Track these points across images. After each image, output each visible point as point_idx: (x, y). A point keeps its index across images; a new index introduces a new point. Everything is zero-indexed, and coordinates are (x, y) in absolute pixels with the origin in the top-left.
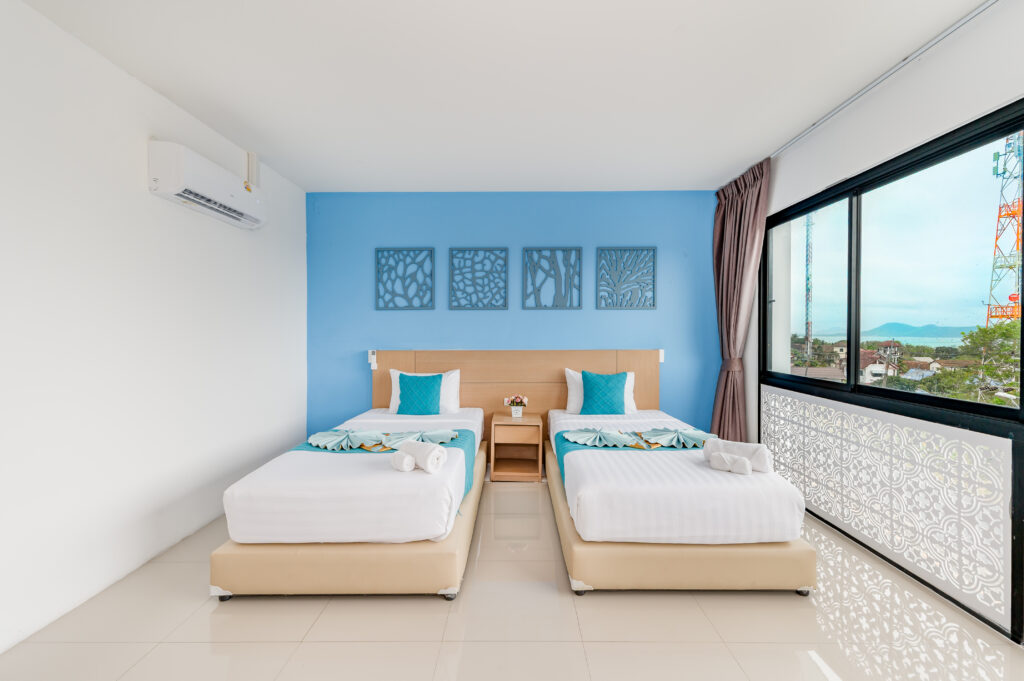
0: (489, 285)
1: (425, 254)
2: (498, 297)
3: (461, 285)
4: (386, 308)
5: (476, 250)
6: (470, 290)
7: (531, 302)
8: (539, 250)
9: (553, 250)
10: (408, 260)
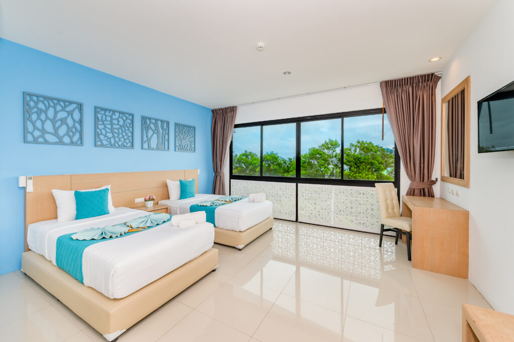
0: (122, 134)
1: (73, 106)
2: (127, 141)
3: (103, 132)
4: (35, 141)
5: (114, 112)
6: (110, 135)
7: (146, 146)
8: (150, 119)
9: (156, 120)
10: (59, 107)
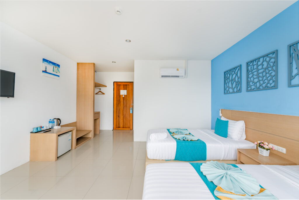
2: (271, 82)
3: (252, 79)
4: (227, 93)
5: (259, 59)
6: (256, 80)
7: (296, 82)
10: (233, 73)
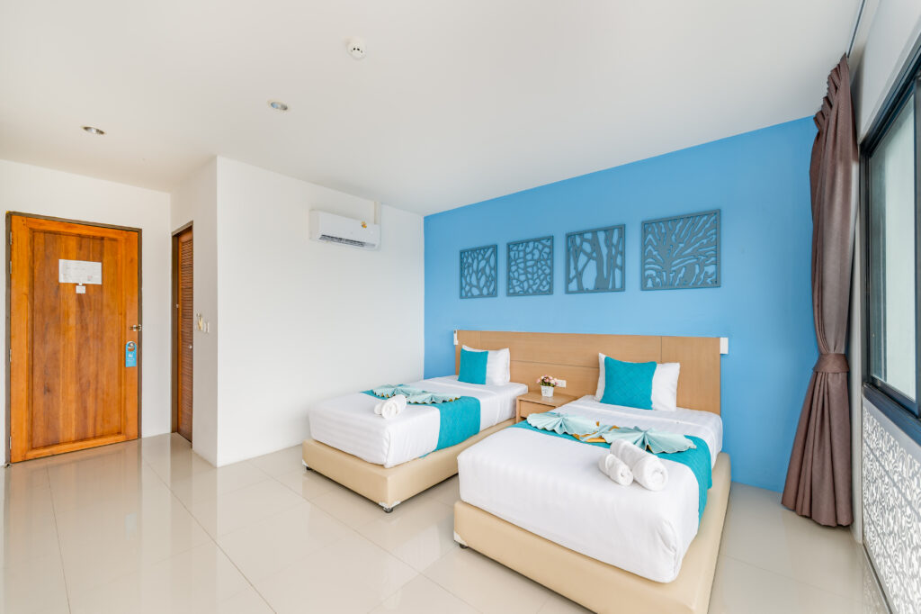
0: (537, 272)
1: (490, 250)
2: (544, 283)
3: (516, 274)
4: (466, 297)
5: (528, 242)
6: (522, 278)
7: (573, 286)
8: (581, 234)
9: (594, 232)
10: (480, 257)
